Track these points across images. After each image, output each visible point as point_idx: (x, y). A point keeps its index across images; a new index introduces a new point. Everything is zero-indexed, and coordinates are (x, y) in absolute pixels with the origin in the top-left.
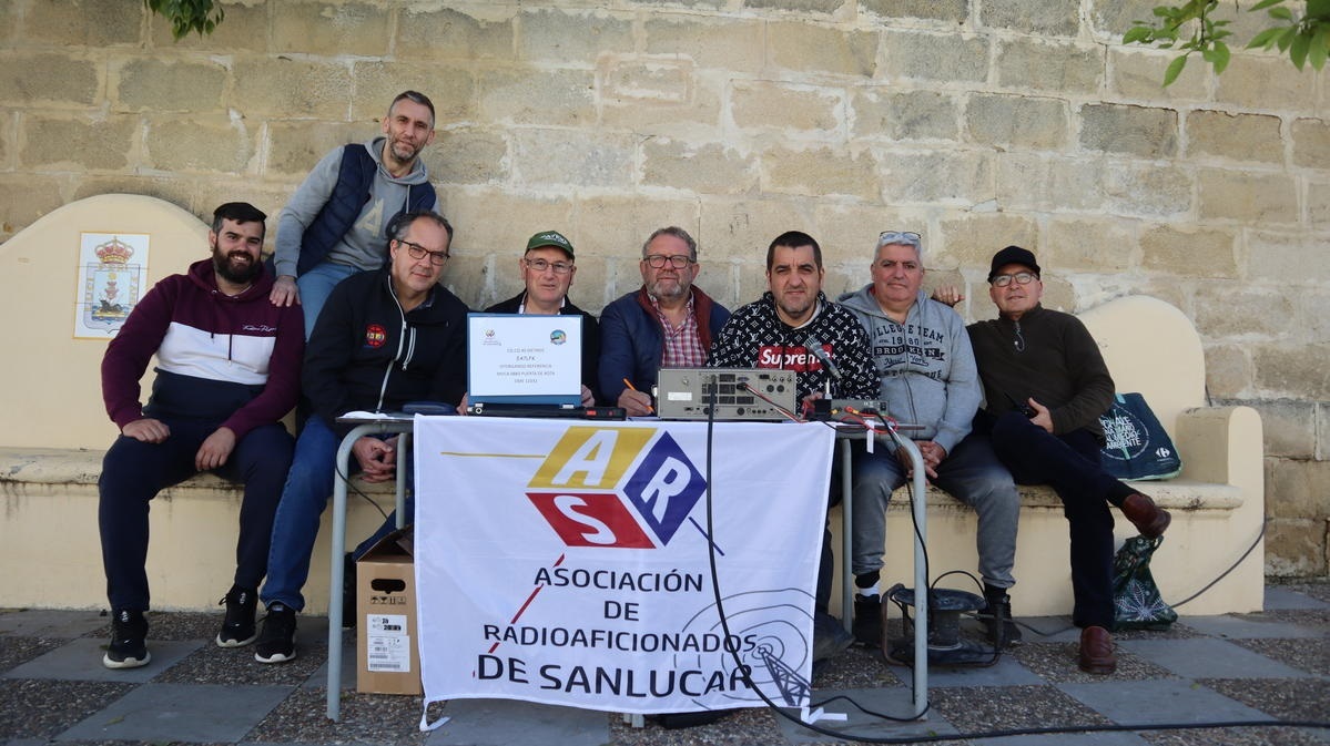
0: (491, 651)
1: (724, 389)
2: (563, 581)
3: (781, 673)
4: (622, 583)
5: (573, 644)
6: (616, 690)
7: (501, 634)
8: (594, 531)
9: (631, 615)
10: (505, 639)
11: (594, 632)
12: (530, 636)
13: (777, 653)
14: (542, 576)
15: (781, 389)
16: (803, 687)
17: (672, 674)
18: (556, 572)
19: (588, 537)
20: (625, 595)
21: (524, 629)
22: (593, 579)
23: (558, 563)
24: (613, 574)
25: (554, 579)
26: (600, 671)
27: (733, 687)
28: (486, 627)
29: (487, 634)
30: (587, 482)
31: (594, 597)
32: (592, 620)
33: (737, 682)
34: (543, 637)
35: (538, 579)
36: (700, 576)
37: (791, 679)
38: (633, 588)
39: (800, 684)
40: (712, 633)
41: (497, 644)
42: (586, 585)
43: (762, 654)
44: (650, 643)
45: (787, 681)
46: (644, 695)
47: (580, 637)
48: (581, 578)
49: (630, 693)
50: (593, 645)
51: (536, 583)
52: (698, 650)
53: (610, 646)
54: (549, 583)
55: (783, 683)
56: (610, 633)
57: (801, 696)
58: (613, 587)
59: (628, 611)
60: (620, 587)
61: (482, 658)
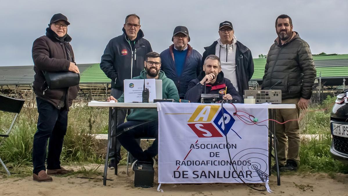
0: (177, 169)
1: (262, 95)
2: (198, 147)
3: (260, 173)
4: (214, 147)
5: (201, 165)
6: (214, 177)
7: (181, 164)
8: (206, 133)
9: (217, 156)
10: (182, 165)
11: (207, 161)
12: (189, 163)
13: (259, 168)
14: (192, 146)
15: (277, 95)
16: (267, 177)
17: (229, 172)
18: (196, 145)
19: (204, 135)
20: (215, 150)
21: (187, 161)
22: (206, 146)
23: (196, 143)
24: (212, 145)
25: (195, 147)
26: (209, 172)
27: (247, 177)
28: (177, 161)
29: (177, 163)
30: (203, 120)
31: (207, 152)
32: (206, 158)
33: (248, 175)
34: (193, 163)
35: (191, 147)
36: (236, 144)
37: (263, 175)
38: (218, 148)
39: (266, 176)
40: (240, 160)
41: (179, 167)
42: (204, 148)
43: (255, 168)
44: (223, 163)
45: (262, 176)
46: (222, 178)
47: (203, 163)
48: (203, 146)
49: (218, 177)
50: (207, 165)
51: (190, 148)
52: (236, 165)
53: (212, 165)
54: (194, 148)
55: (261, 176)
56: (212, 161)
57: (266, 179)
58: (212, 148)
59: (216, 154)
60: (214, 148)
61: (174, 172)
